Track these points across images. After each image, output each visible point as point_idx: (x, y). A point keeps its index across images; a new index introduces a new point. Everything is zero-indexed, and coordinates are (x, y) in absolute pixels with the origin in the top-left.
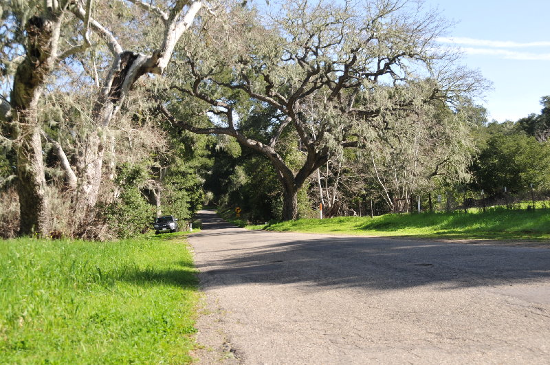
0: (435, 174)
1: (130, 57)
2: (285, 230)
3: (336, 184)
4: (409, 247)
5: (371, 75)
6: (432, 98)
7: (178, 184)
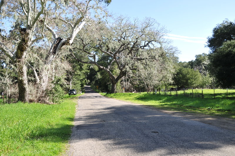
0: (162, 80)
1: (60, 39)
2: (111, 97)
3: (129, 81)
5: (142, 47)
6: (162, 55)
7: (77, 78)
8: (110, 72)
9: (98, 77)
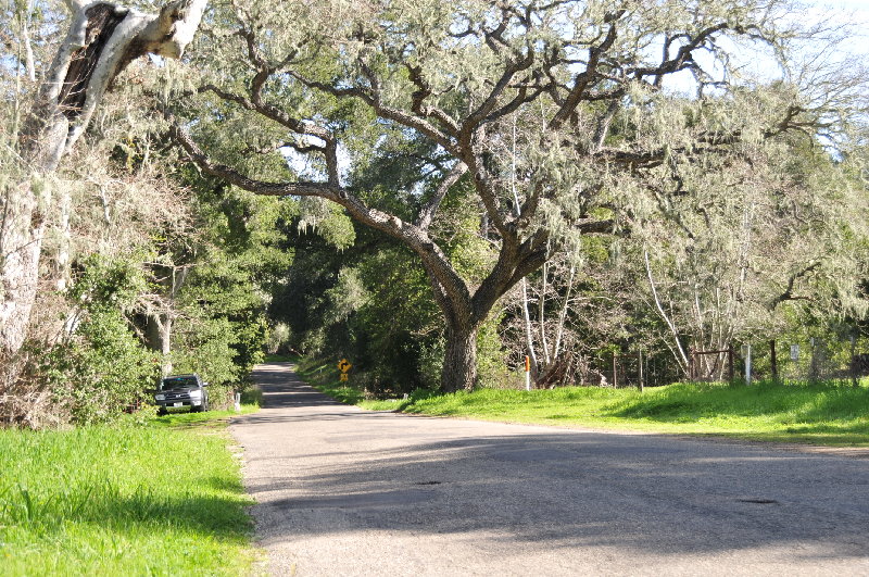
0: (786, 296)
1: (107, 16)
2: (448, 413)
3: (563, 314)
4: (723, 460)
5: (649, 72)
6: (784, 127)
7: (210, 303)
8: (436, 248)
9: (348, 300)
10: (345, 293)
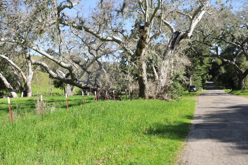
7: (198, 74)
8: (236, 65)
9: (222, 72)
10: (221, 70)
